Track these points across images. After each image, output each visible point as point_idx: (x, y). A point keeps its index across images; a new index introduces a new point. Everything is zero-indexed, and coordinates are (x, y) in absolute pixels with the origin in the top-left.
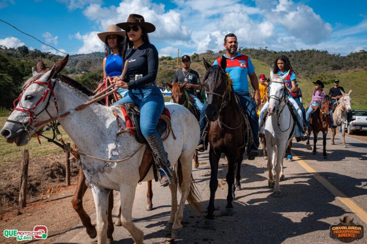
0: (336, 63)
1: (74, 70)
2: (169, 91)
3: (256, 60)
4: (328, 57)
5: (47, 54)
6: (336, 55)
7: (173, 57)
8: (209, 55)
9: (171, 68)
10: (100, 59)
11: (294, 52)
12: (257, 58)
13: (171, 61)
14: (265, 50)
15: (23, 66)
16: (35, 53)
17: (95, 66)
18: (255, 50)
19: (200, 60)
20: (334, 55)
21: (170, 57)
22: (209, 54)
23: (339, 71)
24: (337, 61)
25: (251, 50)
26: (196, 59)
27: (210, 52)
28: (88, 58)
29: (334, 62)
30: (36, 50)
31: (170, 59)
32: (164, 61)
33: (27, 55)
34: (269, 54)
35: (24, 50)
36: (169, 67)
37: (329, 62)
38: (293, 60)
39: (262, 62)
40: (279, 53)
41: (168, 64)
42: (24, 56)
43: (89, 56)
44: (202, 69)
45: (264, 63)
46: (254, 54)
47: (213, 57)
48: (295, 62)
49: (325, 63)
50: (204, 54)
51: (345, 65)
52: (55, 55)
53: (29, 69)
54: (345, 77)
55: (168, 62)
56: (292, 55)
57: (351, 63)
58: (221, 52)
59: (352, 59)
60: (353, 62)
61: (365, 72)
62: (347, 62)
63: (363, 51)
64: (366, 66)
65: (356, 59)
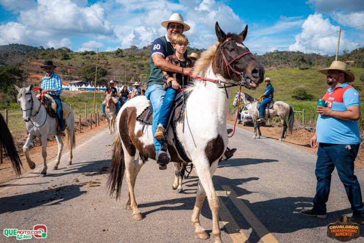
2: (92, 86)
7: (97, 52)
8: (133, 51)
9: (94, 63)
13: (95, 55)
19: (124, 55)
21: (93, 52)
22: (134, 49)
26: (120, 54)
27: (134, 48)
31: (93, 53)
32: (88, 55)
36: (92, 62)
41: (91, 58)
44: (126, 65)
47: (137, 52)
50: (128, 49)
55: (91, 56)
57: (267, 62)
58: (145, 48)
59: (267, 58)
60: (268, 60)
61: (277, 71)
62: (263, 61)
63: (277, 51)
64: (279, 64)
65: (271, 58)
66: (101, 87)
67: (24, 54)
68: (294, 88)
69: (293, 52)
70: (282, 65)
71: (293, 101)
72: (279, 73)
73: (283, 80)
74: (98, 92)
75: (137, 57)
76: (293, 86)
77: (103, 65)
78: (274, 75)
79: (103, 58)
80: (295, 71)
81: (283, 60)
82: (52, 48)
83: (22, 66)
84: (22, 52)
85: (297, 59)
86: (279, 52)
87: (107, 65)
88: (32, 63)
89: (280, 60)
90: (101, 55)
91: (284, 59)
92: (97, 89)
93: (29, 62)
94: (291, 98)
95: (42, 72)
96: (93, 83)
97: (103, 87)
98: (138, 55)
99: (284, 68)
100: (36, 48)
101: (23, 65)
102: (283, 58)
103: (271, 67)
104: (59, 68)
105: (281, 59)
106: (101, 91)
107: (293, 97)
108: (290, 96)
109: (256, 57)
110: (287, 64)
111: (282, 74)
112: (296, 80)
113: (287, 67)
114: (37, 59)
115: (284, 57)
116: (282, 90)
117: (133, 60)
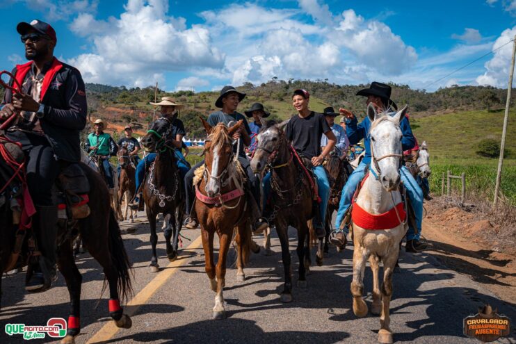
0: (420, 102)
4: (410, 93)
6: (419, 92)
7: (195, 92)
8: (246, 89)
9: (192, 108)
10: (93, 94)
12: (313, 94)
13: (193, 97)
14: (325, 83)
18: (311, 83)
20: (417, 91)
22: (248, 87)
23: (424, 113)
24: (421, 99)
25: (306, 83)
27: (249, 86)
29: (417, 101)
31: (191, 94)
32: (183, 97)
34: (331, 88)
36: (189, 106)
37: (411, 101)
39: (319, 100)
40: (344, 87)
41: (188, 101)
45: (322, 101)
46: (310, 87)
47: (252, 92)
49: (406, 102)
50: (241, 87)
51: (431, 105)
54: (427, 121)
55: (189, 98)
57: (440, 102)
58: (263, 85)
59: (441, 96)
60: (443, 100)
61: (453, 114)
62: (435, 101)
63: (456, 85)
64: (459, 105)
65: (446, 96)
66: (200, 141)
67: (99, 97)
68: (479, 140)
69: (481, 87)
70: (464, 107)
71: (478, 158)
72: (457, 117)
73: (463, 128)
74: (196, 147)
75: (252, 97)
76: (479, 137)
77: (204, 110)
78: (449, 121)
79: (204, 100)
80: (482, 115)
81: (465, 99)
82: (138, 88)
83: (95, 113)
84: (98, 94)
85: (484, 97)
86: (459, 88)
87: (209, 109)
88: (108, 108)
89: (461, 100)
90: (202, 97)
91: (467, 97)
92: (194, 144)
93: (104, 107)
94: (475, 154)
95: (121, 121)
96: (189, 135)
97: (203, 140)
98: (253, 95)
99: (467, 110)
100: (116, 88)
101: (96, 111)
102: (464, 96)
103: (448, 110)
104: (144, 115)
105: (462, 97)
106: (200, 146)
107: (478, 153)
108: (473, 152)
109: (424, 95)
110: (472, 105)
111: (461, 120)
112: (482, 128)
113: (472, 109)
114: (115, 103)
115: (466, 95)
116: (461, 143)
117: (245, 102)
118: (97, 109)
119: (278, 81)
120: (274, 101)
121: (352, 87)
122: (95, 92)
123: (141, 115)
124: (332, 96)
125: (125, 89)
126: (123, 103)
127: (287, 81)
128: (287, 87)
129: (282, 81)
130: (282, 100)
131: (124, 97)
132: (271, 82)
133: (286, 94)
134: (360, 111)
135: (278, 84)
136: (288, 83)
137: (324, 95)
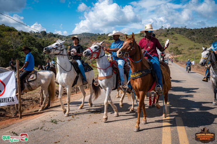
1: (72, 43)
3: (179, 35)
5: (57, 35)
10: (87, 37)
11: (203, 29)
12: (180, 33)
14: (185, 28)
15: (43, 42)
16: (50, 34)
17: (83, 41)
18: (179, 29)
25: (176, 28)
28: (79, 36)
30: (50, 33)
33: (46, 36)
34: (187, 30)
35: (44, 33)
38: (203, 34)
39: (183, 36)
40: (194, 30)
42: (44, 37)
43: (80, 35)
45: (184, 36)
46: (178, 30)
48: (204, 35)
52: (61, 35)
53: (47, 44)
56: (202, 31)
118: (89, 43)
119: (163, 28)
120: (163, 37)
121: (197, 29)
122: (87, 36)
123: (106, 45)
124: (188, 34)
125: (99, 34)
126: (99, 40)
127: (168, 28)
128: (168, 31)
129: (165, 28)
130: (166, 36)
131: (100, 38)
132: (161, 29)
133: (168, 34)
134: (202, 40)
135: (164, 30)
136: (168, 29)
137: (185, 34)
